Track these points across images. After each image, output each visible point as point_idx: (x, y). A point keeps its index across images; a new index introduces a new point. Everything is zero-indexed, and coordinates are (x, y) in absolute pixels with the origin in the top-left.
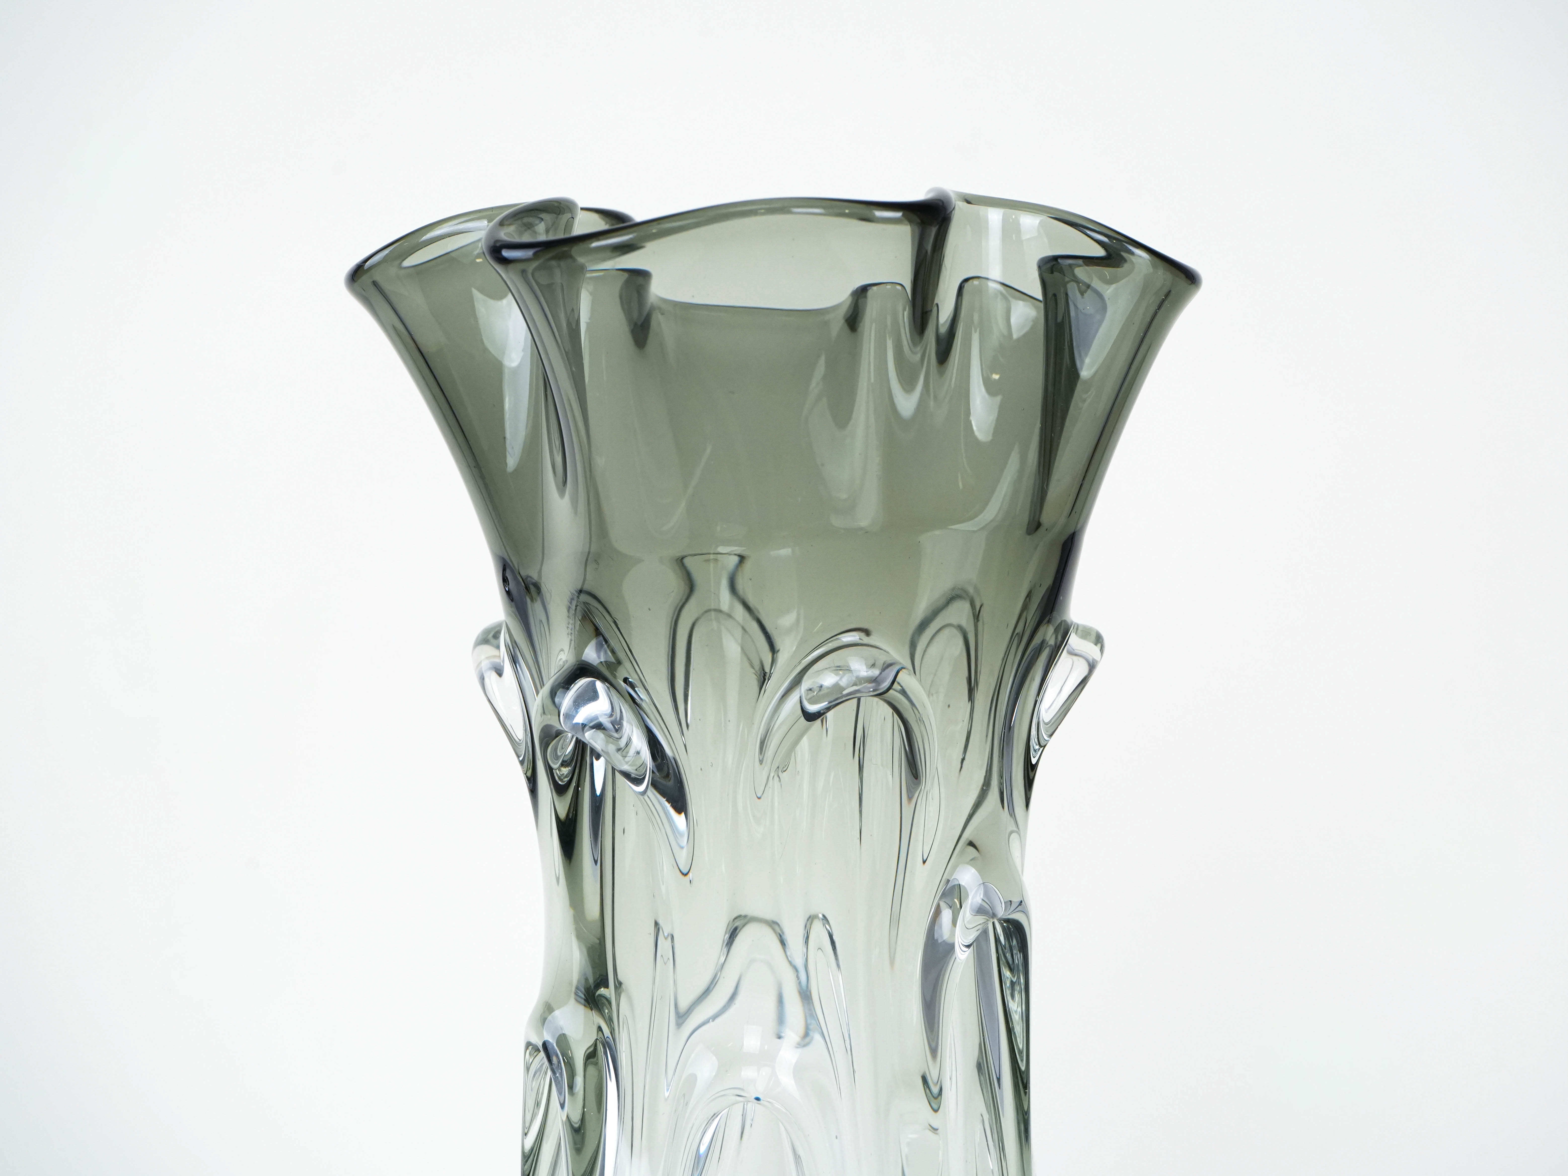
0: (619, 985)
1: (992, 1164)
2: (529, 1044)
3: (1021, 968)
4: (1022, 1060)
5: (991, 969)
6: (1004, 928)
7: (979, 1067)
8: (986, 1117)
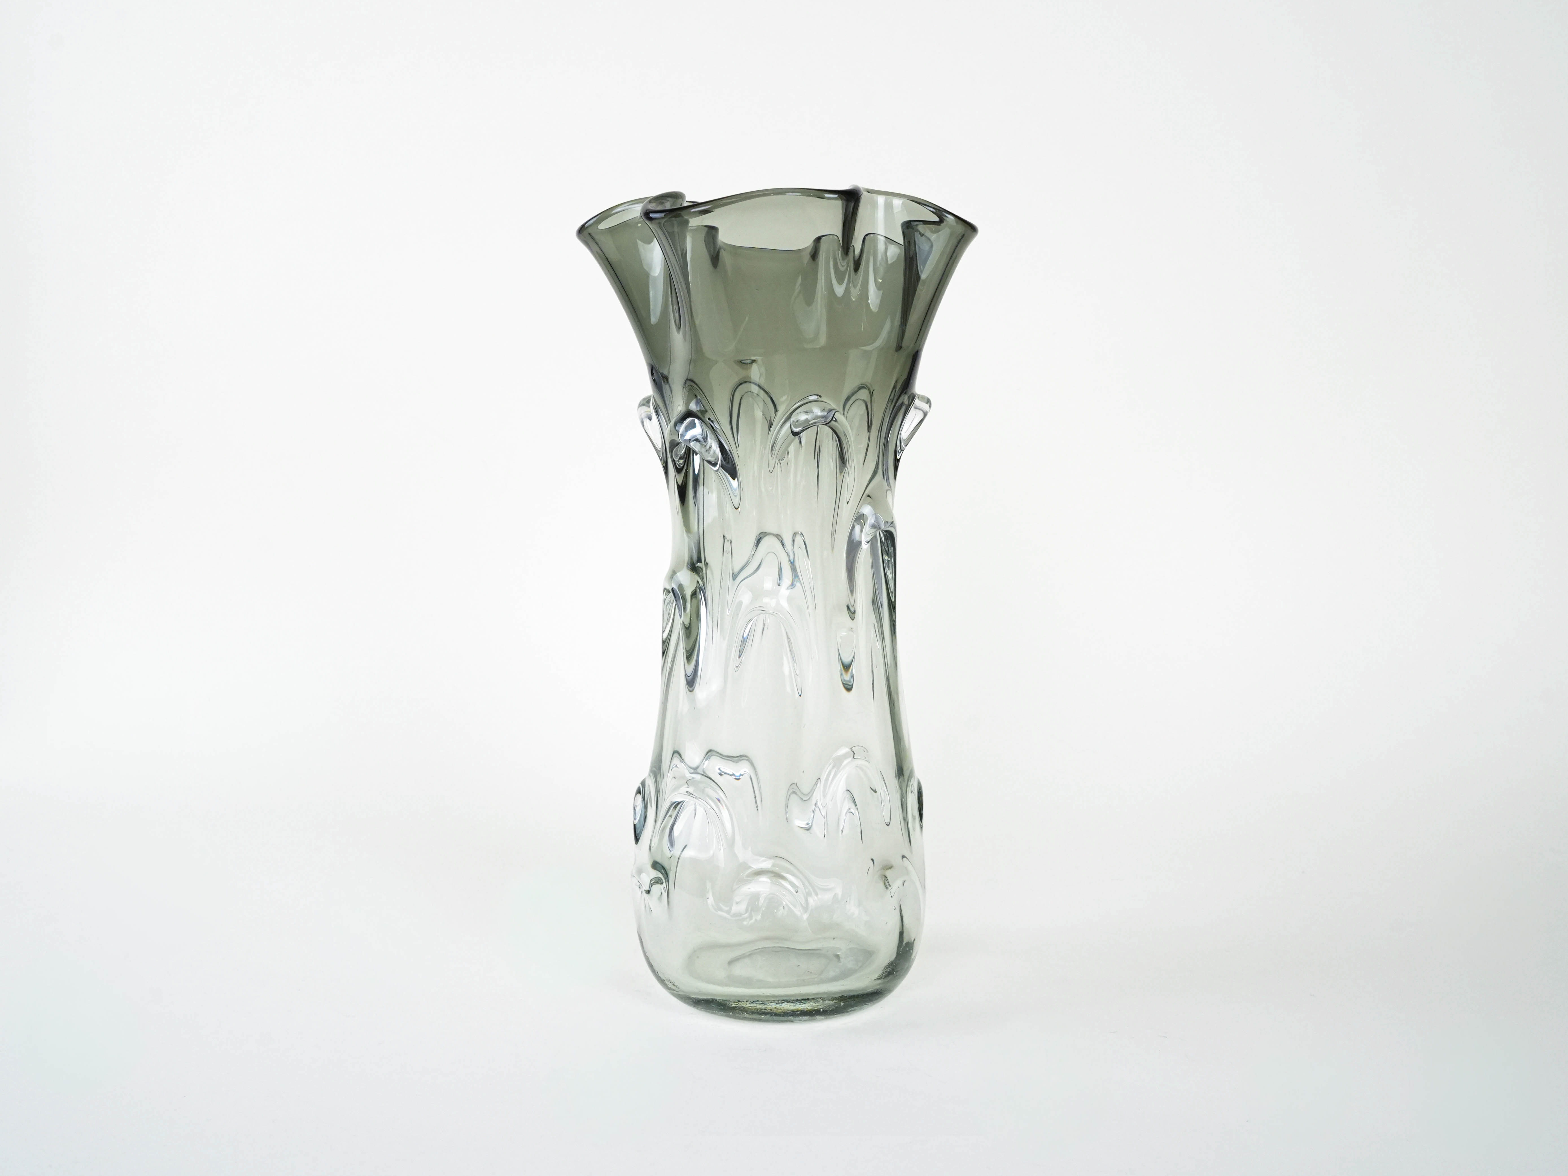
0: (706, 564)
1: (879, 645)
2: (665, 589)
3: (892, 555)
4: (892, 596)
5: (877, 548)
6: (884, 535)
7: (873, 602)
8: (876, 624)
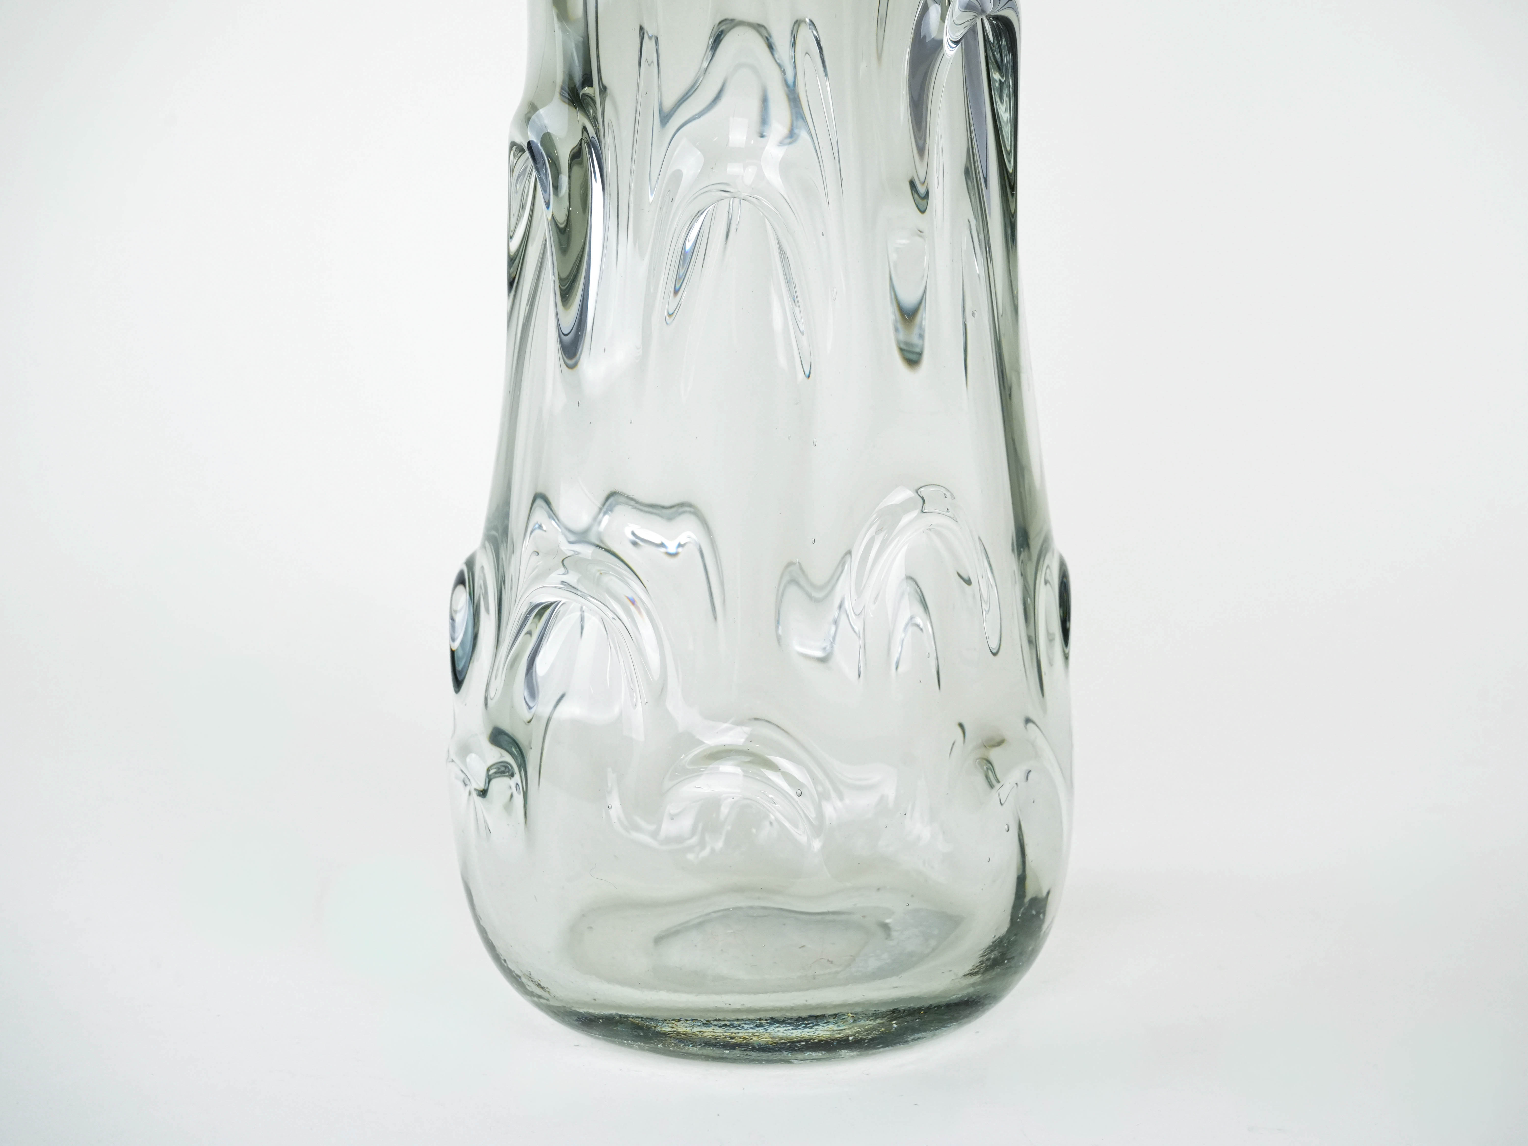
0: (603, 89)
1: (979, 268)
2: (513, 144)
3: (1010, 70)
4: (1009, 161)
5: (977, 56)
6: (992, 25)
7: (967, 172)
8: (973, 223)
